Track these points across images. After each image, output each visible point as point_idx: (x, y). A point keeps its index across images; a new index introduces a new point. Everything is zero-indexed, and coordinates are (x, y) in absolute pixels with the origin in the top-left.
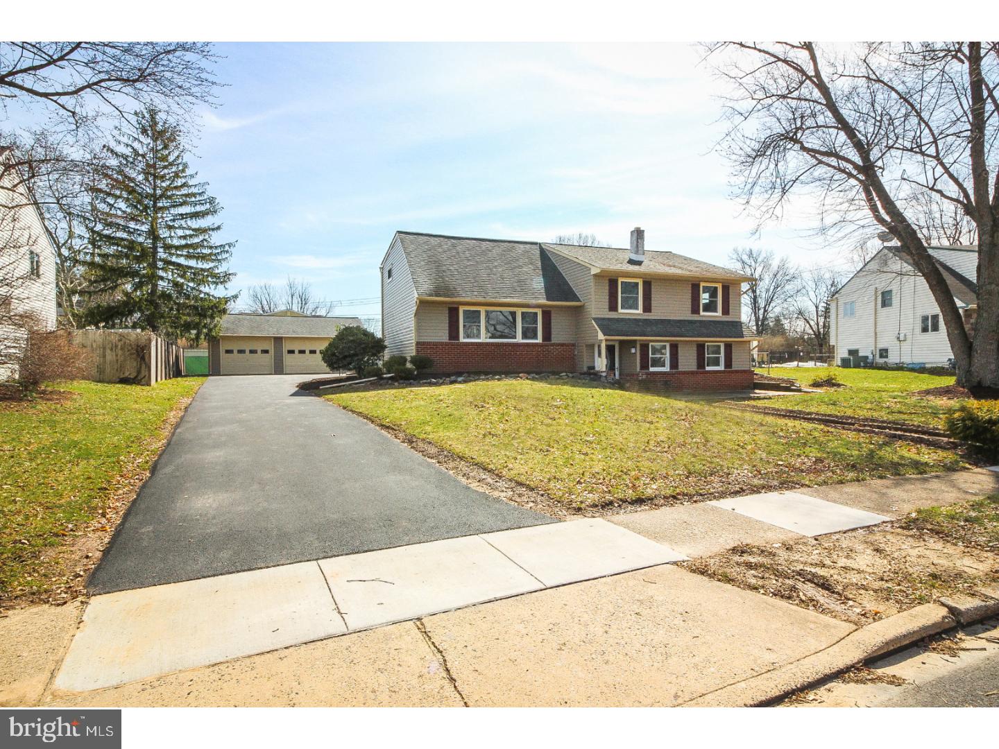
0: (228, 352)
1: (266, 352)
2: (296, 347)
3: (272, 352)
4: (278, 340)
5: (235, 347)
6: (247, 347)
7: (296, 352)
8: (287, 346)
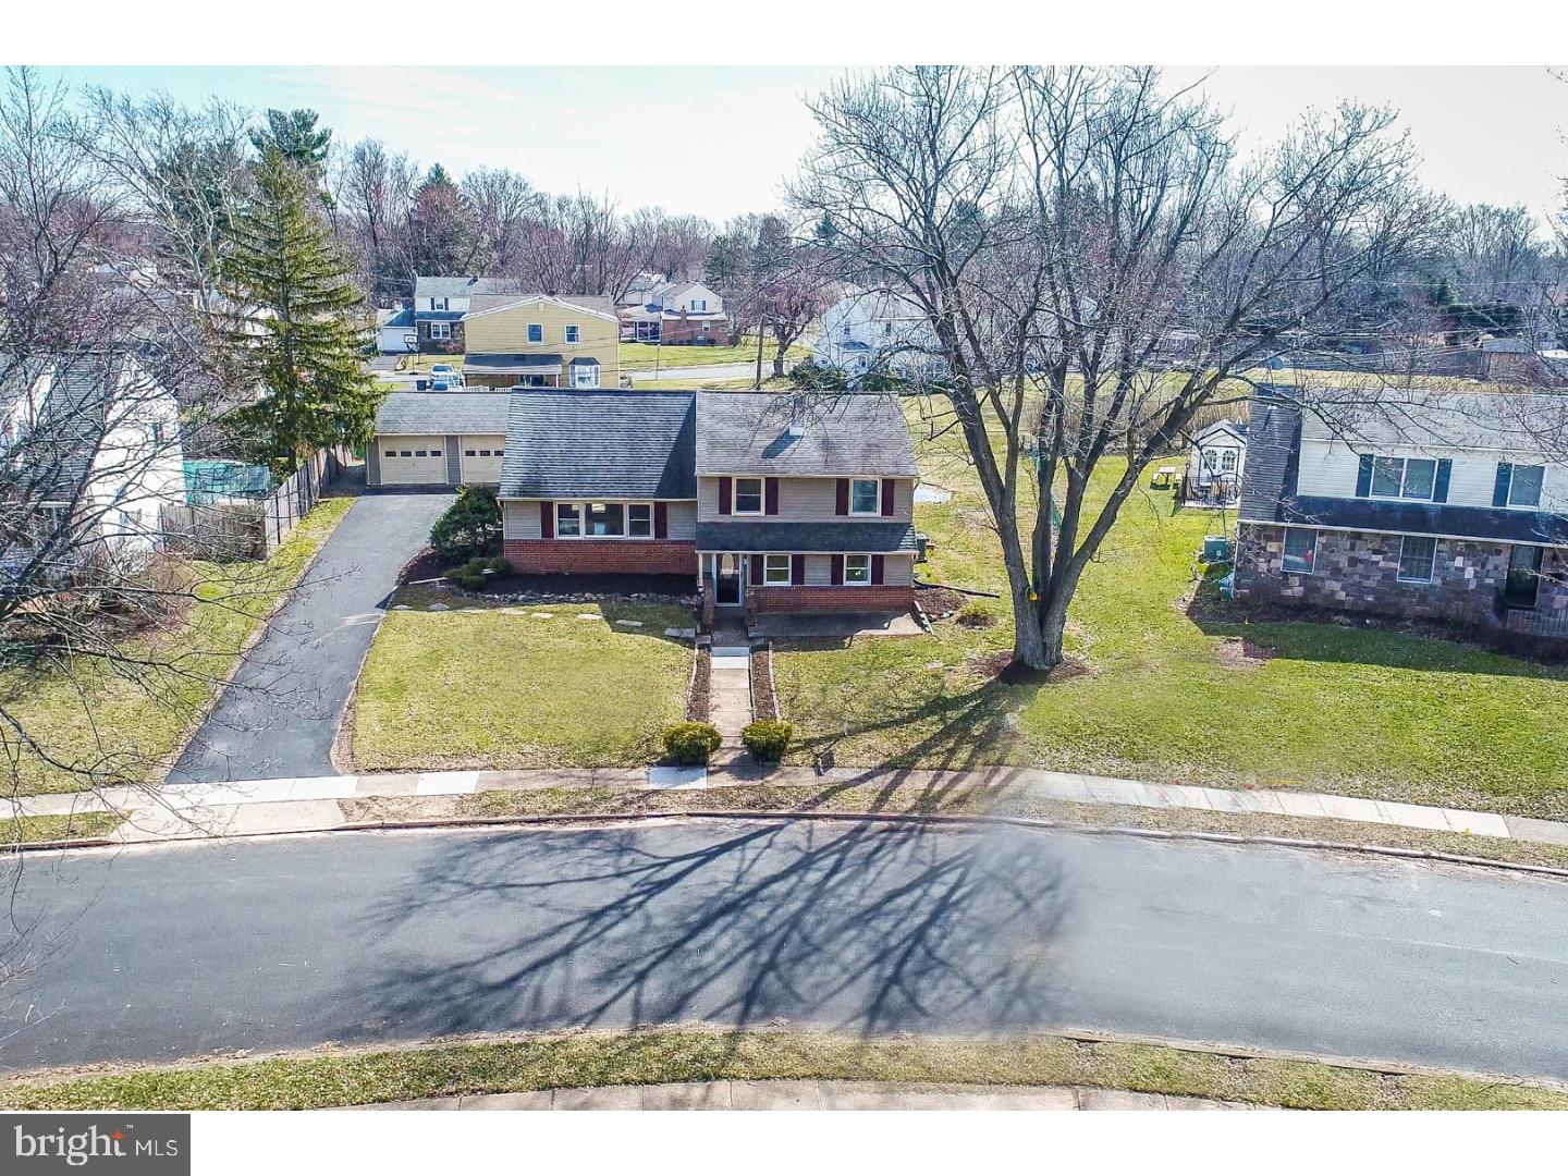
0: (389, 454)
1: (436, 453)
2: (478, 447)
3: (445, 455)
4: (452, 440)
5: (399, 448)
6: (413, 447)
7: (478, 453)
8: (464, 446)
